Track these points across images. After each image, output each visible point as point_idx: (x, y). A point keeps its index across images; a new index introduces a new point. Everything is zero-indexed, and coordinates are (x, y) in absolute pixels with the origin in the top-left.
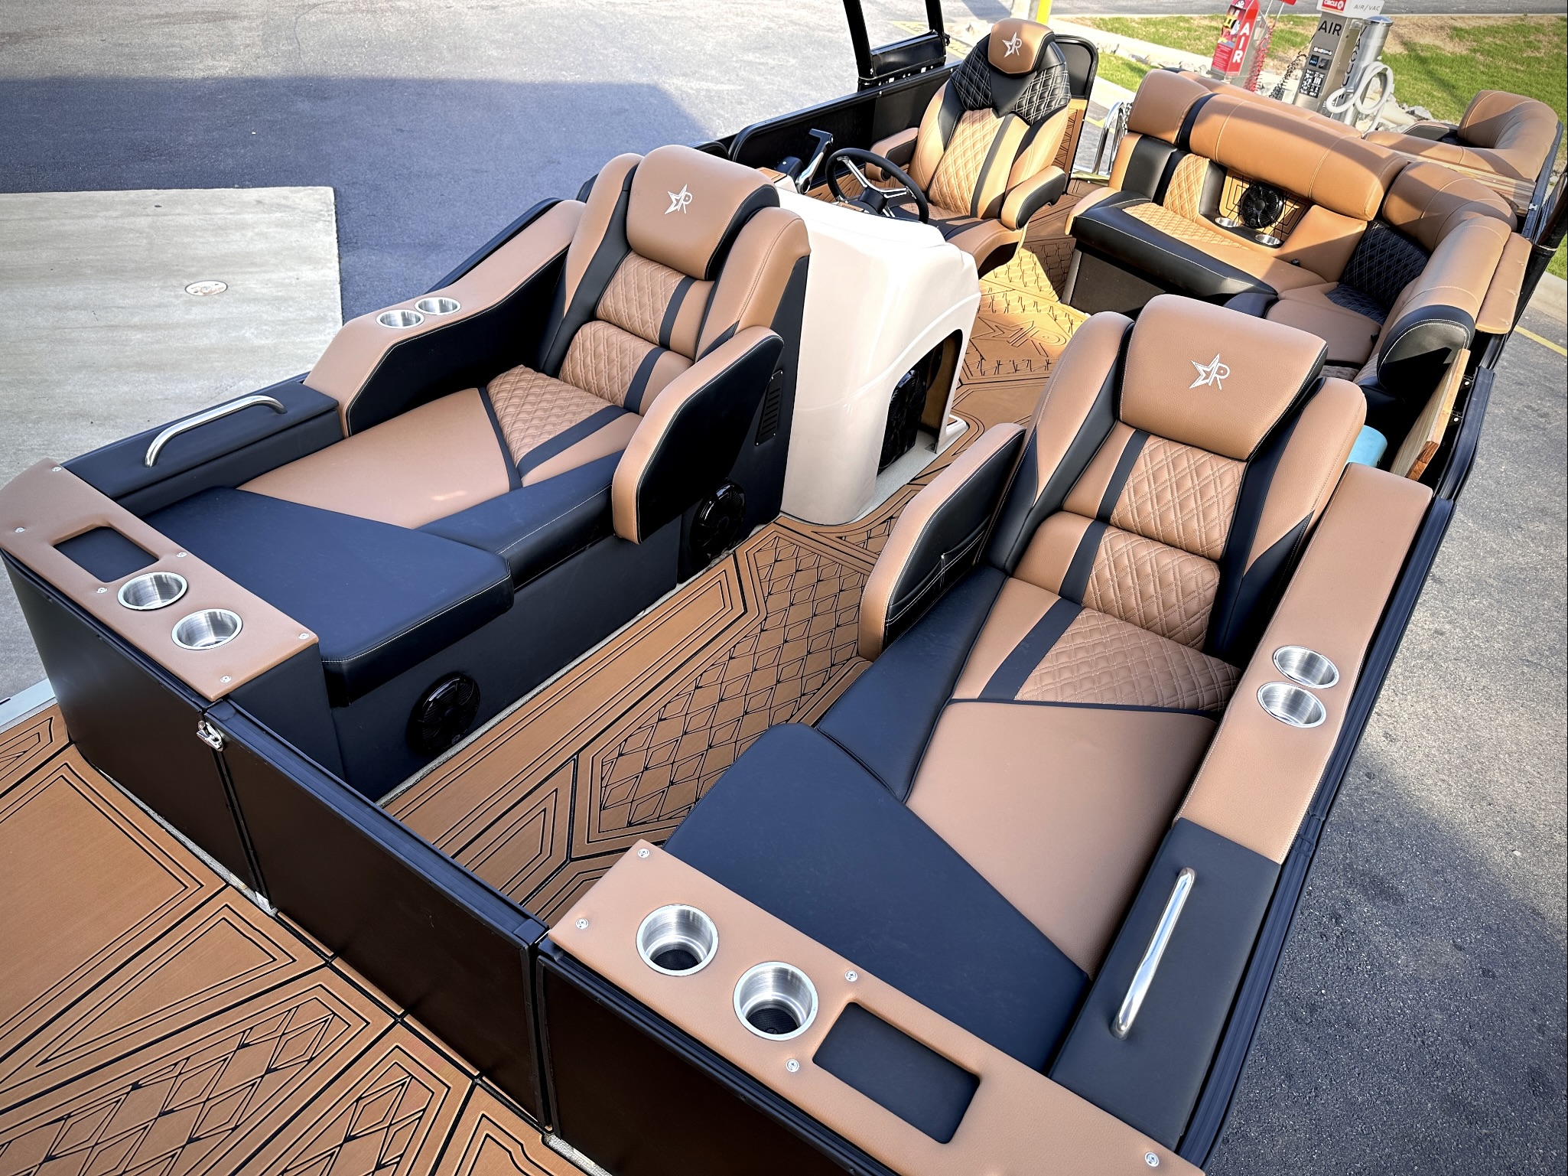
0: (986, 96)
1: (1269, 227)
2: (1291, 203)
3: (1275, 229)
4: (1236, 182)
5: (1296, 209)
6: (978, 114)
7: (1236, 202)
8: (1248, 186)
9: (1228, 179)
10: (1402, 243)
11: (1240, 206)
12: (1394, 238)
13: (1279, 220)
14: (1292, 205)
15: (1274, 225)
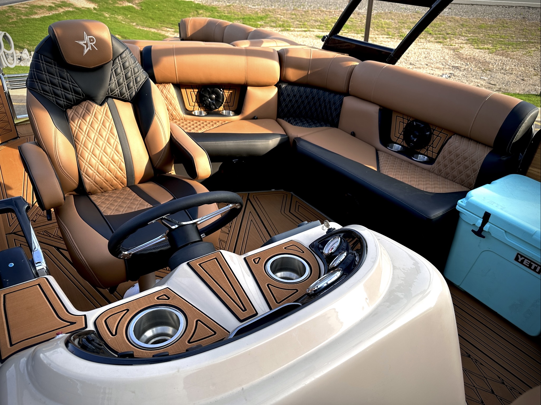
0: (76, 92)
1: (221, 107)
2: (227, 90)
3: (224, 106)
4: (189, 91)
5: (231, 93)
6: (81, 109)
7: (194, 100)
8: (197, 90)
9: (183, 91)
10: (302, 89)
11: (197, 102)
12: (296, 88)
13: (224, 101)
14: (228, 91)
15: (223, 105)
